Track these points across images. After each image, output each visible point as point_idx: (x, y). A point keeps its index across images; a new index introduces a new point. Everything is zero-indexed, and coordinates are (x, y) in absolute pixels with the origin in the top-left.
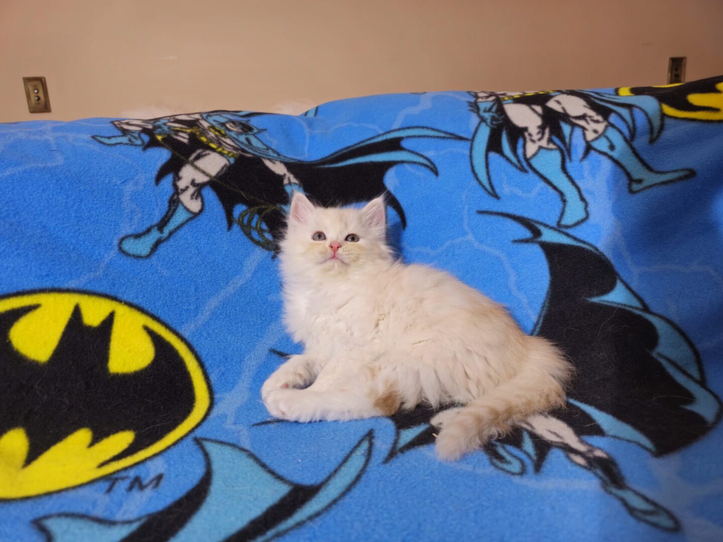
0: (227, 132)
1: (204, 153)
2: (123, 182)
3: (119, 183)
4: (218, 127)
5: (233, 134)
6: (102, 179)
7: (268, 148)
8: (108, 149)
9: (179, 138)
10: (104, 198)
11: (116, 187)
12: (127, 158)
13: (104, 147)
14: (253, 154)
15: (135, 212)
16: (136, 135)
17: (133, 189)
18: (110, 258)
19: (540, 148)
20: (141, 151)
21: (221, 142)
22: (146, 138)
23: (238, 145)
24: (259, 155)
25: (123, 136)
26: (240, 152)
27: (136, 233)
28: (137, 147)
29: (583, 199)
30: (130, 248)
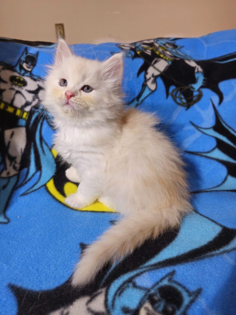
0: (167, 48)
1: (158, 60)
4: (163, 46)
5: (170, 49)
9: (147, 53)
14: (180, 58)
16: (128, 52)
20: (131, 60)
21: (165, 54)
24: (183, 58)
26: (174, 58)
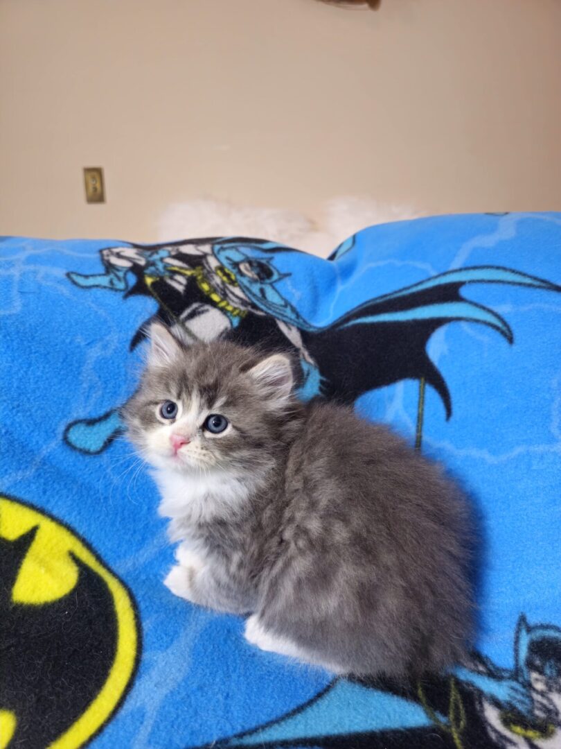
0: (239, 277)
1: (202, 309)
2: (88, 344)
3: (83, 344)
4: (228, 268)
5: (245, 281)
6: (63, 337)
7: (287, 304)
8: (81, 292)
9: (174, 284)
10: (59, 364)
11: (79, 350)
12: (100, 309)
13: (76, 289)
14: (266, 313)
15: (95, 387)
16: (121, 274)
17: (99, 354)
18: (49, 450)
20: (121, 299)
21: (228, 292)
22: (132, 280)
23: (249, 298)
24: (274, 314)
25: (104, 275)
26: (249, 308)
27: (89, 418)
28: (118, 293)
30: (77, 439)
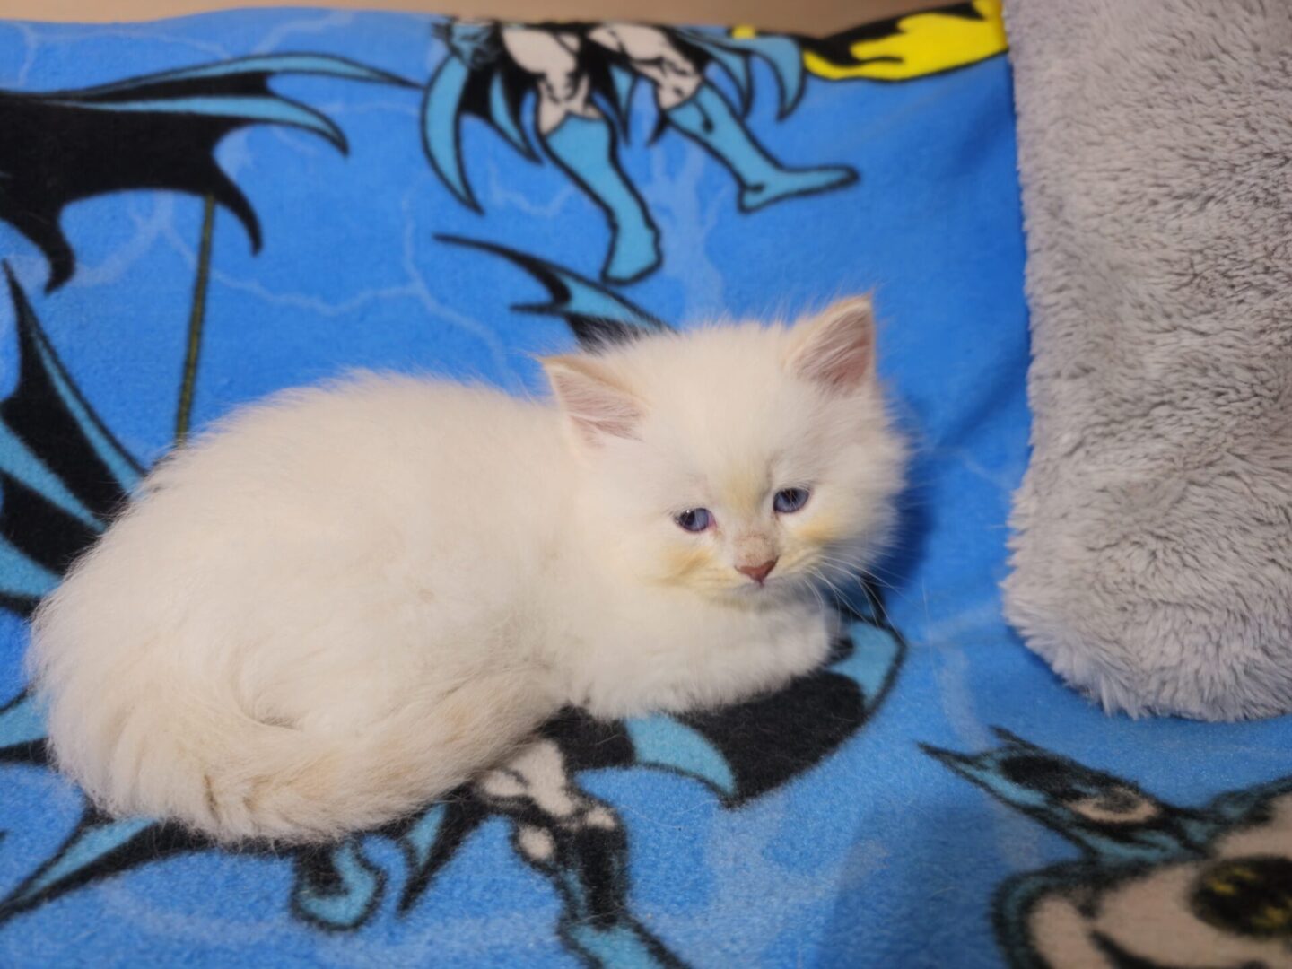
19: (569, 115)
29: (650, 223)
